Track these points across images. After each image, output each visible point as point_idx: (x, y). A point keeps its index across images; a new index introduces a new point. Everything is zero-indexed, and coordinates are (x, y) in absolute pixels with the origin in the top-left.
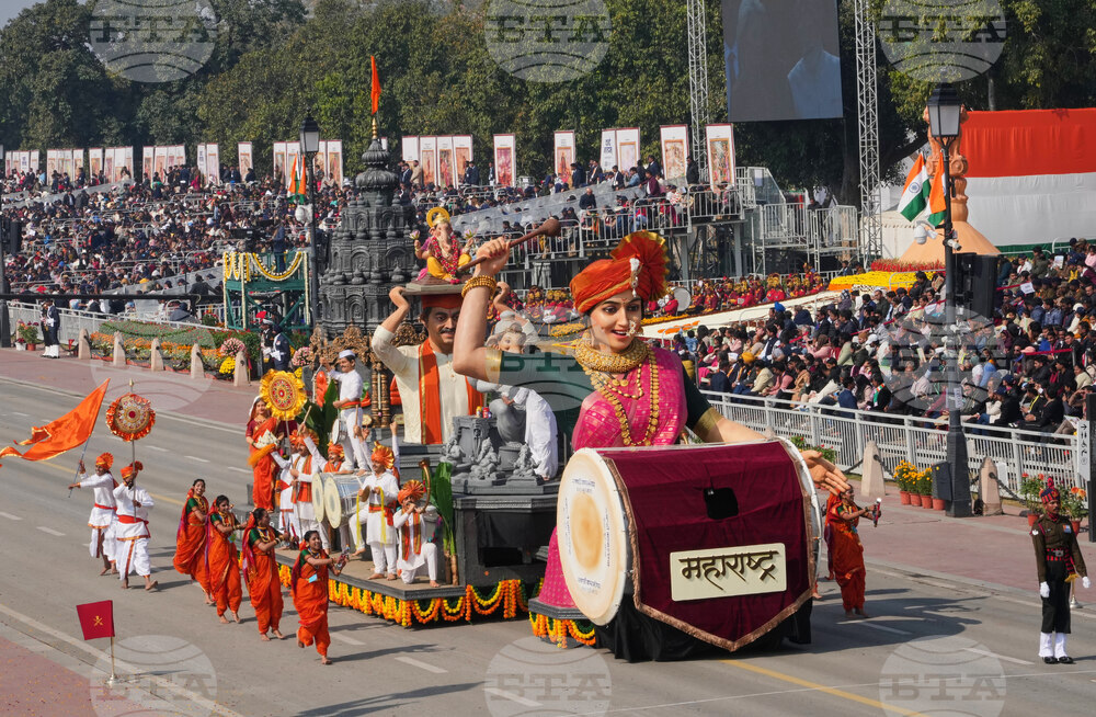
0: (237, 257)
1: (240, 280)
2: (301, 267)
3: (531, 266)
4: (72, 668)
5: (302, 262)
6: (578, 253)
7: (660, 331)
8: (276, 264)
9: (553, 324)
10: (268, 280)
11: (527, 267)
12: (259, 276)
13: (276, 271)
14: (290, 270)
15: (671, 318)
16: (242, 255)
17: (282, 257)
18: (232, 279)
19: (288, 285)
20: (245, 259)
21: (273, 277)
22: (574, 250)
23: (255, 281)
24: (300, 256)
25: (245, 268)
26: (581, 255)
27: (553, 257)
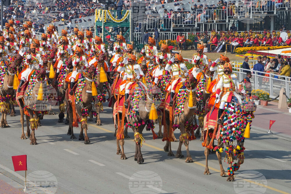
0: (101, 12)
1: (102, 22)
2: (129, 17)
3: (229, 21)
4: (9, 183)
5: (129, 15)
6: (250, 16)
7: (283, 52)
8: (118, 15)
9: (237, 46)
10: (114, 22)
11: (227, 21)
12: (110, 20)
13: (118, 18)
14: (124, 19)
15: (288, 46)
16: (103, 11)
17: (120, 13)
18: (98, 21)
19: (122, 24)
20: (104, 12)
21: (116, 20)
22: (248, 15)
23: (108, 22)
24: (128, 12)
25: (104, 16)
26: (251, 17)
27: (239, 18)
